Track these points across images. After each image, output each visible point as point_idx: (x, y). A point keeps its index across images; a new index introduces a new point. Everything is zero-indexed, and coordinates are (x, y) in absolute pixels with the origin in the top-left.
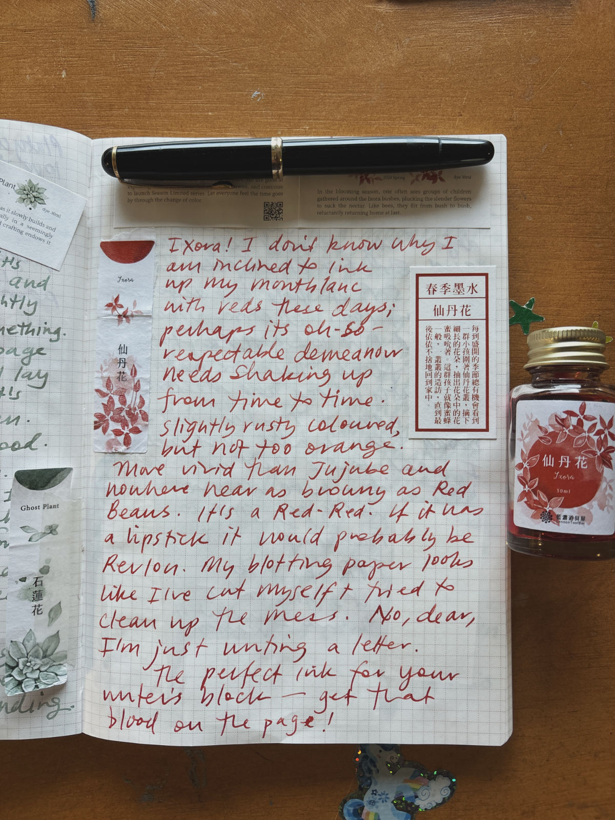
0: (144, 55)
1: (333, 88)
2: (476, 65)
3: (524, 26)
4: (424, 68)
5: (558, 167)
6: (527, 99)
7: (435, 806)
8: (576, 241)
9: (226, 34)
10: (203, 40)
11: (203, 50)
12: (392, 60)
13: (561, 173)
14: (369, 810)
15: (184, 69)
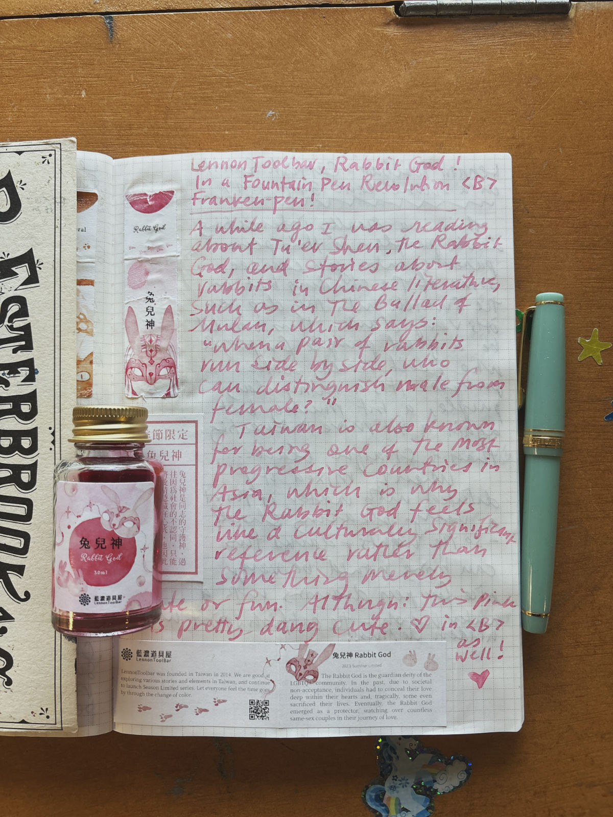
0: (162, 76)
1: (344, 108)
2: (480, 85)
3: (525, 49)
4: (431, 89)
5: (558, 183)
6: (528, 118)
7: (453, 790)
8: (576, 253)
9: (241, 56)
10: (219, 61)
11: (219, 71)
12: (400, 81)
13: (561, 189)
14: (390, 795)
15: (200, 89)
